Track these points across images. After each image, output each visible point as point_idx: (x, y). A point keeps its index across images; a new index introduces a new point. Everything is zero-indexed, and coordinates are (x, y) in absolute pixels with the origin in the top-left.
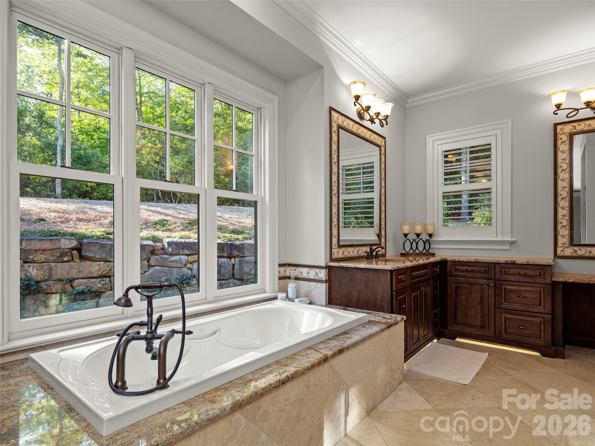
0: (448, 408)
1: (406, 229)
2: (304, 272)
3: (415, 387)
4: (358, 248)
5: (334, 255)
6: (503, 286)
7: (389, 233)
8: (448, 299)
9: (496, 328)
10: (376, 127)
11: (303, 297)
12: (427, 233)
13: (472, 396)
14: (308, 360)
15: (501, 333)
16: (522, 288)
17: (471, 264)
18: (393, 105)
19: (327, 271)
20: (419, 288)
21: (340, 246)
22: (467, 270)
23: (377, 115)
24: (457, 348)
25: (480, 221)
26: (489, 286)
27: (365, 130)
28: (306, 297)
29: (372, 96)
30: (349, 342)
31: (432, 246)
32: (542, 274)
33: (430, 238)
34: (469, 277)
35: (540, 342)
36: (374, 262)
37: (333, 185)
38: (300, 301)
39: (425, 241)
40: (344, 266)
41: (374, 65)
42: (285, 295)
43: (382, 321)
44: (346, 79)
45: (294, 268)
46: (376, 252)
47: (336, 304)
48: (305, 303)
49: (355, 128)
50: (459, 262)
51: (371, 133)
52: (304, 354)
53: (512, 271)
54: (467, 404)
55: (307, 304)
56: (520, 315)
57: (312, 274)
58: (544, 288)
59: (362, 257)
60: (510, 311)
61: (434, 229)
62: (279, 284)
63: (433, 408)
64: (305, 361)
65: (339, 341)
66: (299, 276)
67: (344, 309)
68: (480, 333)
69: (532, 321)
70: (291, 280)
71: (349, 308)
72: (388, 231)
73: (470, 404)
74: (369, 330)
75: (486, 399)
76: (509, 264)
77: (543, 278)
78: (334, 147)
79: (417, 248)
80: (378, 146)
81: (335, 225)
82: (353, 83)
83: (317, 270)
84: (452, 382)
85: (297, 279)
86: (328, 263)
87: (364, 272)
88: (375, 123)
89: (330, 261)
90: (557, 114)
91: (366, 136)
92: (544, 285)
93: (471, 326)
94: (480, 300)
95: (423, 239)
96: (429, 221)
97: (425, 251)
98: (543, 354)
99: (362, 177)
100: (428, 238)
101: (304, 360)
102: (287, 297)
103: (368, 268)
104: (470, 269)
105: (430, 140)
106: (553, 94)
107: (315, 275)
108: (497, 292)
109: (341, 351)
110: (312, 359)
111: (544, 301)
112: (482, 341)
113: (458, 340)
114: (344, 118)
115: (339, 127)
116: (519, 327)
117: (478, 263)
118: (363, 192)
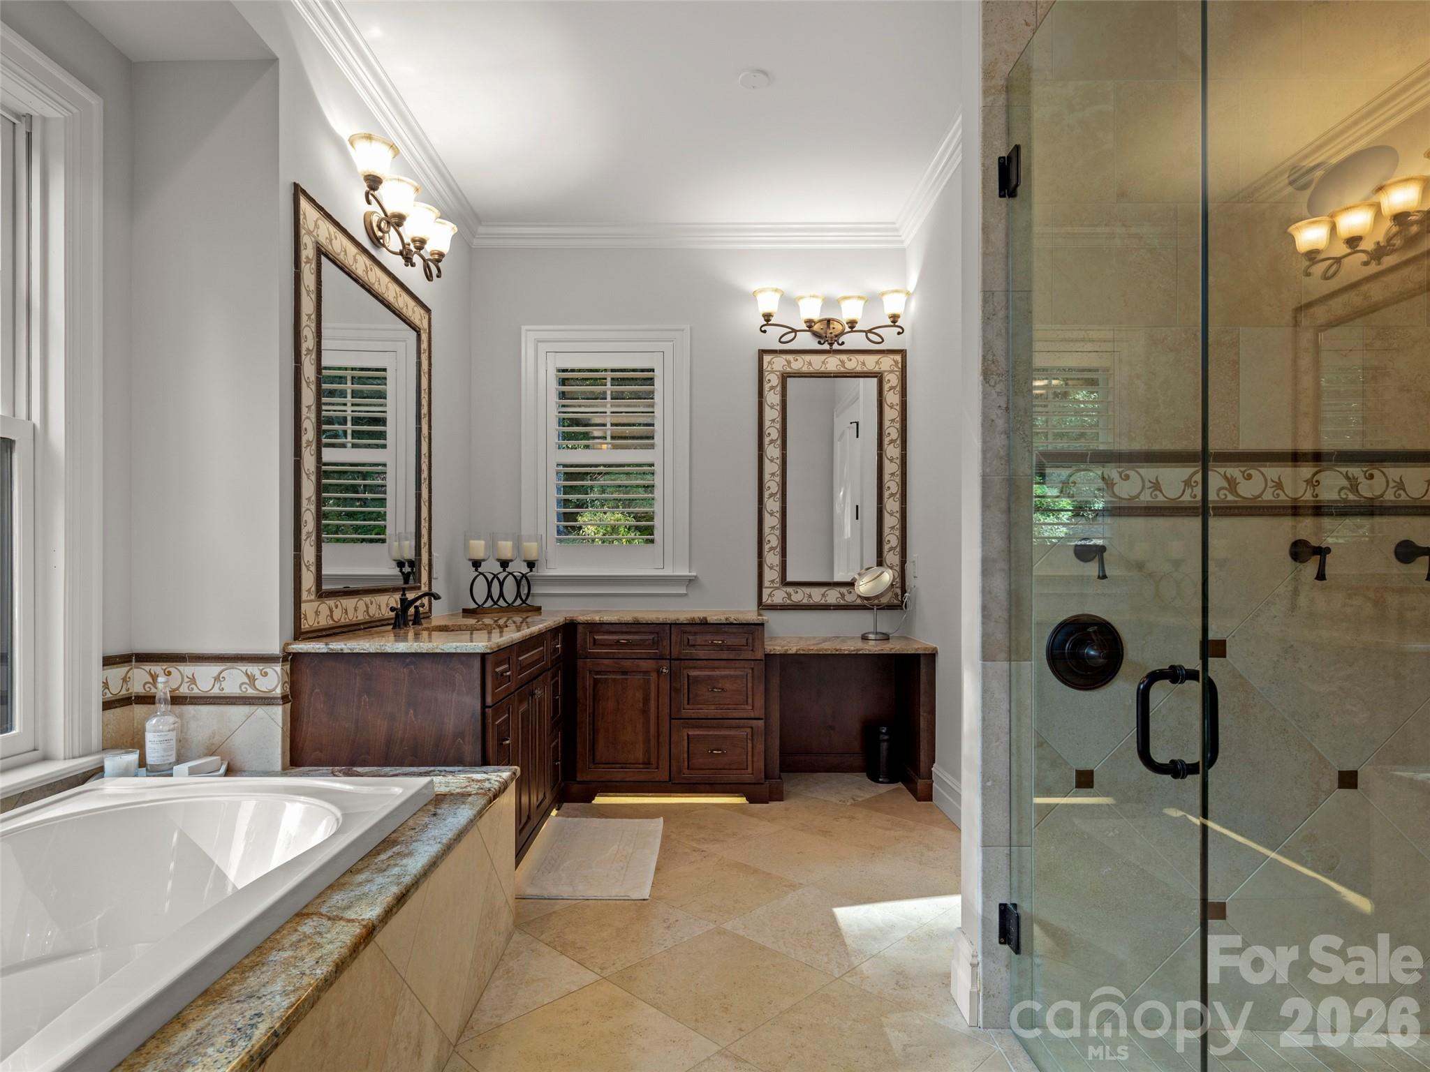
0: (629, 965)
1: (478, 548)
2: (204, 678)
3: (543, 937)
4: (367, 599)
5: (306, 619)
6: (685, 672)
7: (436, 556)
8: (578, 711)
9: (672, 761)
10: (413, 276)
11: (199, 757)
12: (523, 559)
13: (664, 921)
14: (318, 954)
15: (680, 771)
16: (717, 673)
17: (625, 629)
18: (456, 229)
19: (288, 667)
20: (533, 694)
21: (322, 594)
22: (618, 641)
23: (418, 244)
24: (603, 819)
25: (593, 534)
26: (659, 672)
27: (385, 279)
28: (212, 755)
29: (412, 190)
30: (414, 865)
31: (535, 590)
32: (750, 641)
33: (531, 571)
34: (620, 656)
35: (747, 776)
36: (411, 635)
37: (303, 417)
38: (193, 772)
39: (519, 578)
40: (346, 651)
41: (409, 111)
42: (133, 757)
43: (469, 789)
44: (341, 123)
45: (165, 666)
46: (416, 608)
47: (319, 763)
48: (210, 772)
49: (360, 265)
50: (602, 624)
51: (398, 289)
52: (294, 938)
53: (700, 639)
54: (661, 942)
55: (220, 776)
56: (715, 727)
57: (234, 680)
58: (753, 669)
59: (378, 624)
60: (697, 722)
61: (540, 549)
62: (105, 725)
63: (598, 977)
64: (310, 961)
65: (385, 870)
66: (184, 690)
67: (347, 774)
68: (642, 777)
69: (734, 737)
70: (157, 705)
71: (360, 769)
72: (435, 554)
73: (665, 940)
74: (450, 820)
75: (691, 918)
76: (696, 624)
77: (751, 648)
78: (308, 306)
79: (501, 595)
80: (415, 330)
81: (308, 533)
82: (362, 137)
83: (254, 669)
84: (617, 902)
85: (177, 700)
86: (291, 644)
87: (407, 665)
88: (413, 265)
89: (295, 640)
90: (765, 332)
91: (386, 295)
92: (752, 662)
93: (624, 765)
94: (643, 706)
95: (514, 574)
96: (526, 530)
97: (519, 602)
98: (752, 800)
99: (349, 404)
100: (525, 570)
101: (303, 959)
102: (142, 763)
103: (419, 651)
104: (623, 638)
105: (529, 337)
106: (761, 291)
107: (243, 684)
108: (674, 684)
109: (401, 899)
110: (330, 947)
111: (753, 695)
112: (647, 794)
113: (599, 800)
114: (333, 229)
115: (321, 252)
116: (712, 752)
117: (639, 625)
118: (354, 446)
